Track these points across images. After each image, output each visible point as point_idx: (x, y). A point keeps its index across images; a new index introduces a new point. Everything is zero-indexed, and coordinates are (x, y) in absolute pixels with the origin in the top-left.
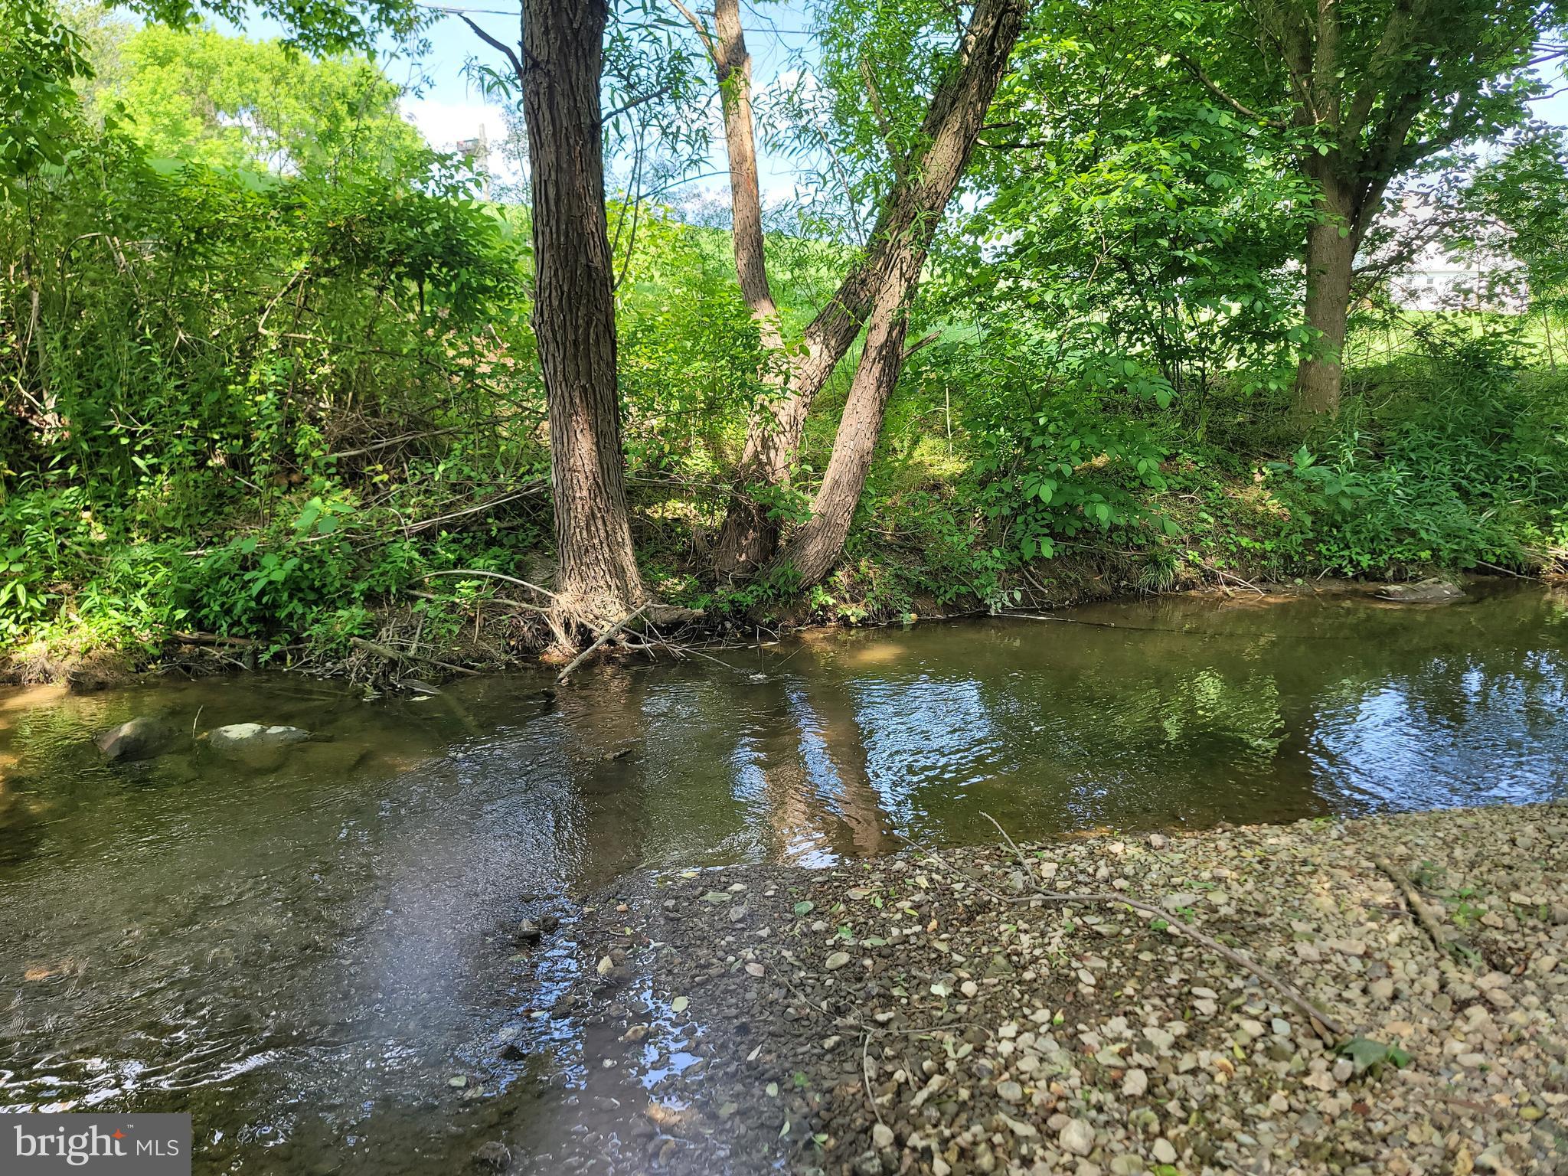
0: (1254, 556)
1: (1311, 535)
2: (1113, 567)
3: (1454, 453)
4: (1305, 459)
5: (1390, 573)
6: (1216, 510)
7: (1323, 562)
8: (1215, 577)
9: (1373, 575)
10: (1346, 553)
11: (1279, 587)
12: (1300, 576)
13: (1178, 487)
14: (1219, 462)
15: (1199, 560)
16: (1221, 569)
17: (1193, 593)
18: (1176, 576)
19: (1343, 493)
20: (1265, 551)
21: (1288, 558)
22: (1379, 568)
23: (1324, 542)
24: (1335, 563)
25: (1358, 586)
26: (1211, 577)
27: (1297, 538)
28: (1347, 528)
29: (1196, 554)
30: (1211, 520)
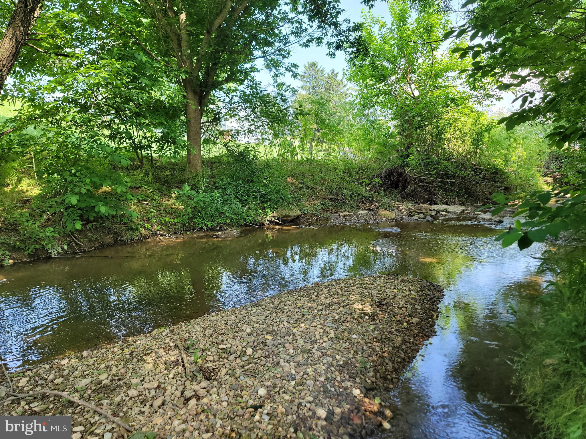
0: (171, 225)
1: (191, 216)
2: (115, 232)
3: (236, 186)
4: (186, 188)
5: (218, 228)
6: (156, 207)
7: (196, 225)
8: (156, 233)
9: (213, 229)
10: (203, 222)
11: (181, 236)
12: (188, 231)
13: (141, 199)
14: (158, 189)
15: (149, 227)
16: (159, 230)
17: (148, 240)
18: (141, 234)
19: (200, 200)
20: (175, 223)
21: (184, 224)
22: (214, 226)
23: (196, 218)
24: (200, 226)
25: (208, 233)
26: (155, 234)
27: (186, 217)
28: (203, 212)
29: (149, 225)
30: (155, 211)
